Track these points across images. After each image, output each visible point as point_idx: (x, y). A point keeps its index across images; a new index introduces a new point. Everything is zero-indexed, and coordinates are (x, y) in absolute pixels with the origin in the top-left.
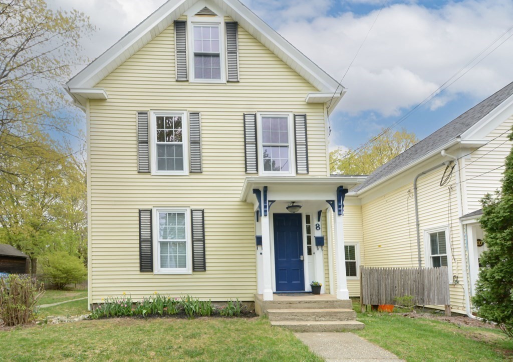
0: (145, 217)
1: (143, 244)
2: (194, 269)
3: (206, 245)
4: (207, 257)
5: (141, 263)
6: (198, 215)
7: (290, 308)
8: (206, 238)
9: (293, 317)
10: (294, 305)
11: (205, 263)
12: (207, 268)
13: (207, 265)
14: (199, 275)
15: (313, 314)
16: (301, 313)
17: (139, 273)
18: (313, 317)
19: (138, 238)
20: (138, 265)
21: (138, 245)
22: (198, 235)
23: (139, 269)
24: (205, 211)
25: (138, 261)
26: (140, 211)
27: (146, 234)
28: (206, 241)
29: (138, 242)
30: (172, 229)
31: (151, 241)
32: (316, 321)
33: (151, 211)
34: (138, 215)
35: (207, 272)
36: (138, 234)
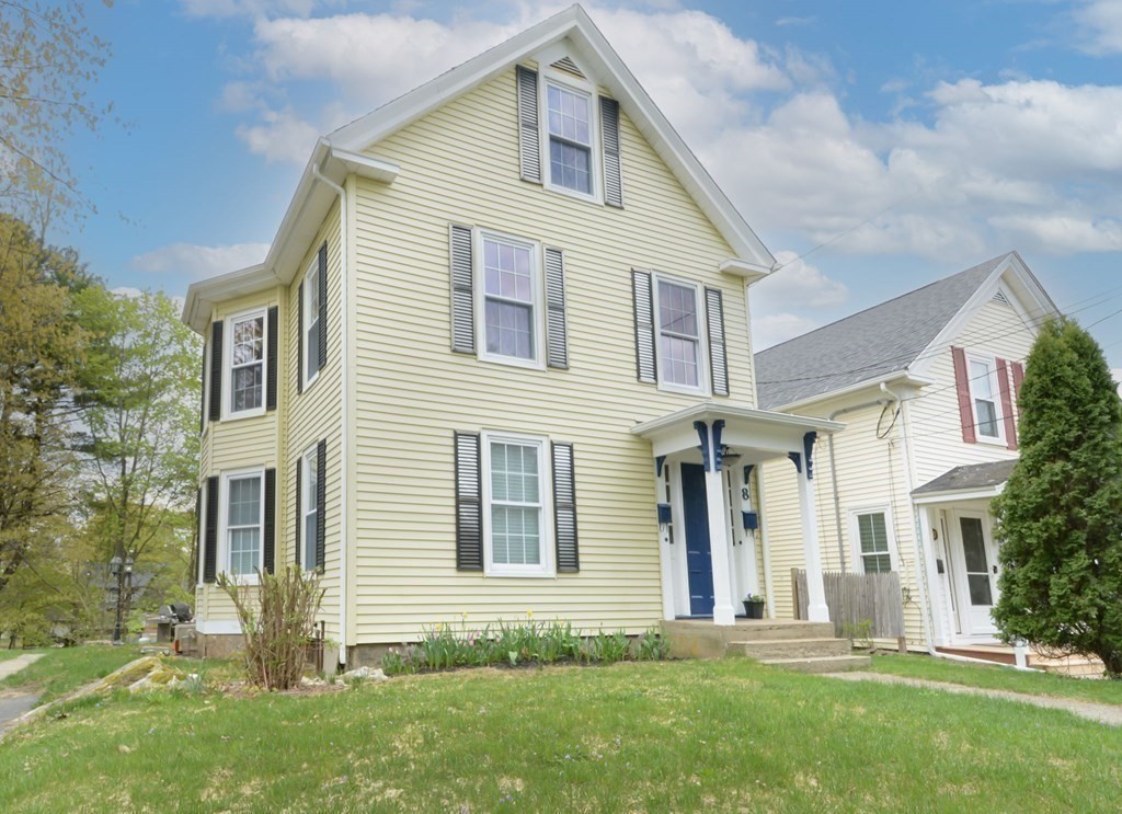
0: (467, 446)
1: (464, 509)
2: (560, 567)
3: (579, 518)
4: (580, 542)
5: (458, 551)
6: (561, 453)
7: (758, 637)
8: (578, 502)
9: (777, 652)
10: (763, 633)
11: (576, 555)
12: (582, 566)
13: (581, 558)
14: (568, 580)
15: (801, 645)
16: (787, 644)
17: (454, 572)
18: (802, 650)
19: (453, 494)
20: (453, 555)
21: (453, 511)
22: (564, 498)
23: (454, 564)
24: (575, 447)
25: (453, 546)
26: (456, 435)
27: (468, 488)
28: (579, 510)
29: (453, 502)
30: (515, 480)
31: (479, 504)
32: (806, 657)
33: (478, 438)
34: (451, 442)
35: (581, 574)
36: (452, 485)
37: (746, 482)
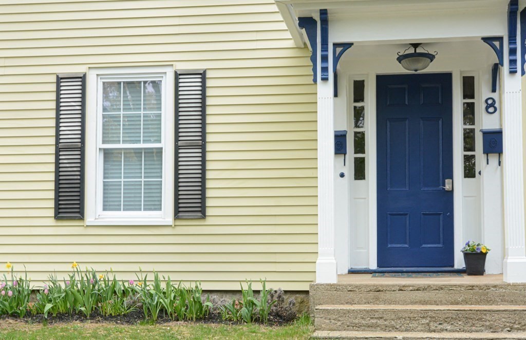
0: (70, 91)
1: (64, 156)
2: (178, 212)
3: (209, 156)
4: (209, 184)
5: (57, 199)
6: (191, 85)
7: (376, 300)
8: (209, 138)
9: (374, 321)
10: (388, 296)
11: (203, 198)
12: (209, 212)
13: (209, 203)
14: (191, 227)
15: (424, 314)
17: (52, 222)
18: (424, 321)
19: (53, 141)
20: (52, 204)
21: (52, 159)
22: (191, 133)
23: (52, 213)
24: (209, 74)
25: (52, 195)
26: (59, 80)
27: (70, 132)
28: (209, 147)
29: (52, 150)
31: (82, 149)
32: (430, 331)
33: (83, 79)
34: (53, 87)
35: (209, 221)
36: (53, 132)
37: (494, 90)
